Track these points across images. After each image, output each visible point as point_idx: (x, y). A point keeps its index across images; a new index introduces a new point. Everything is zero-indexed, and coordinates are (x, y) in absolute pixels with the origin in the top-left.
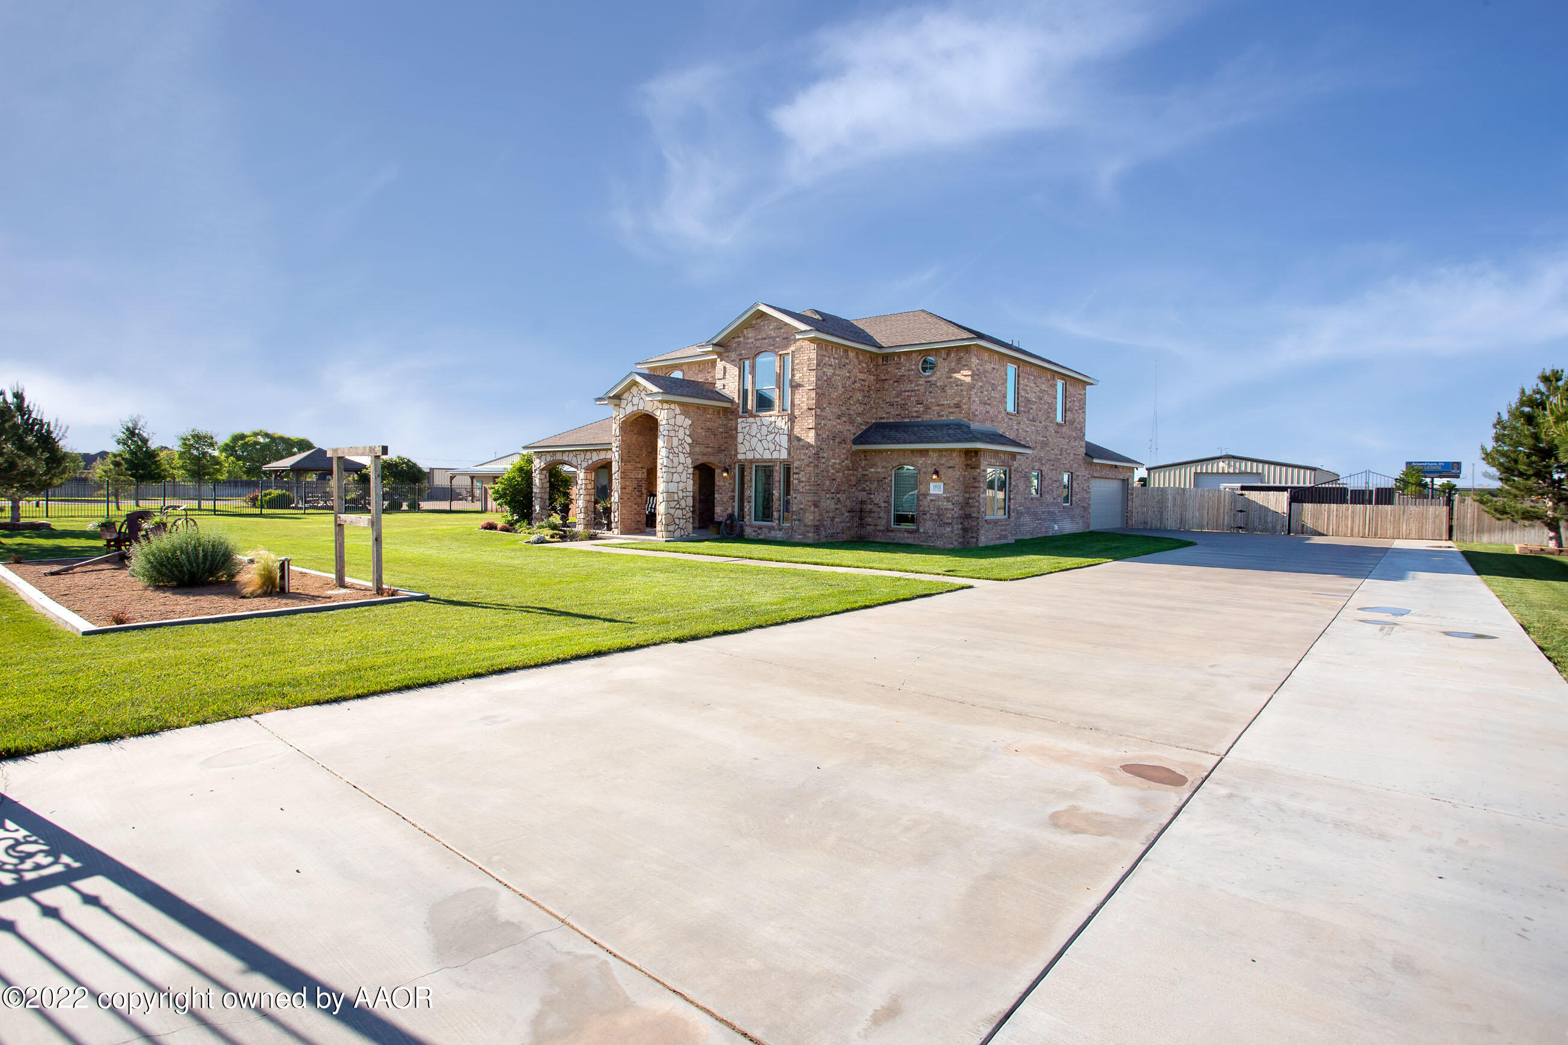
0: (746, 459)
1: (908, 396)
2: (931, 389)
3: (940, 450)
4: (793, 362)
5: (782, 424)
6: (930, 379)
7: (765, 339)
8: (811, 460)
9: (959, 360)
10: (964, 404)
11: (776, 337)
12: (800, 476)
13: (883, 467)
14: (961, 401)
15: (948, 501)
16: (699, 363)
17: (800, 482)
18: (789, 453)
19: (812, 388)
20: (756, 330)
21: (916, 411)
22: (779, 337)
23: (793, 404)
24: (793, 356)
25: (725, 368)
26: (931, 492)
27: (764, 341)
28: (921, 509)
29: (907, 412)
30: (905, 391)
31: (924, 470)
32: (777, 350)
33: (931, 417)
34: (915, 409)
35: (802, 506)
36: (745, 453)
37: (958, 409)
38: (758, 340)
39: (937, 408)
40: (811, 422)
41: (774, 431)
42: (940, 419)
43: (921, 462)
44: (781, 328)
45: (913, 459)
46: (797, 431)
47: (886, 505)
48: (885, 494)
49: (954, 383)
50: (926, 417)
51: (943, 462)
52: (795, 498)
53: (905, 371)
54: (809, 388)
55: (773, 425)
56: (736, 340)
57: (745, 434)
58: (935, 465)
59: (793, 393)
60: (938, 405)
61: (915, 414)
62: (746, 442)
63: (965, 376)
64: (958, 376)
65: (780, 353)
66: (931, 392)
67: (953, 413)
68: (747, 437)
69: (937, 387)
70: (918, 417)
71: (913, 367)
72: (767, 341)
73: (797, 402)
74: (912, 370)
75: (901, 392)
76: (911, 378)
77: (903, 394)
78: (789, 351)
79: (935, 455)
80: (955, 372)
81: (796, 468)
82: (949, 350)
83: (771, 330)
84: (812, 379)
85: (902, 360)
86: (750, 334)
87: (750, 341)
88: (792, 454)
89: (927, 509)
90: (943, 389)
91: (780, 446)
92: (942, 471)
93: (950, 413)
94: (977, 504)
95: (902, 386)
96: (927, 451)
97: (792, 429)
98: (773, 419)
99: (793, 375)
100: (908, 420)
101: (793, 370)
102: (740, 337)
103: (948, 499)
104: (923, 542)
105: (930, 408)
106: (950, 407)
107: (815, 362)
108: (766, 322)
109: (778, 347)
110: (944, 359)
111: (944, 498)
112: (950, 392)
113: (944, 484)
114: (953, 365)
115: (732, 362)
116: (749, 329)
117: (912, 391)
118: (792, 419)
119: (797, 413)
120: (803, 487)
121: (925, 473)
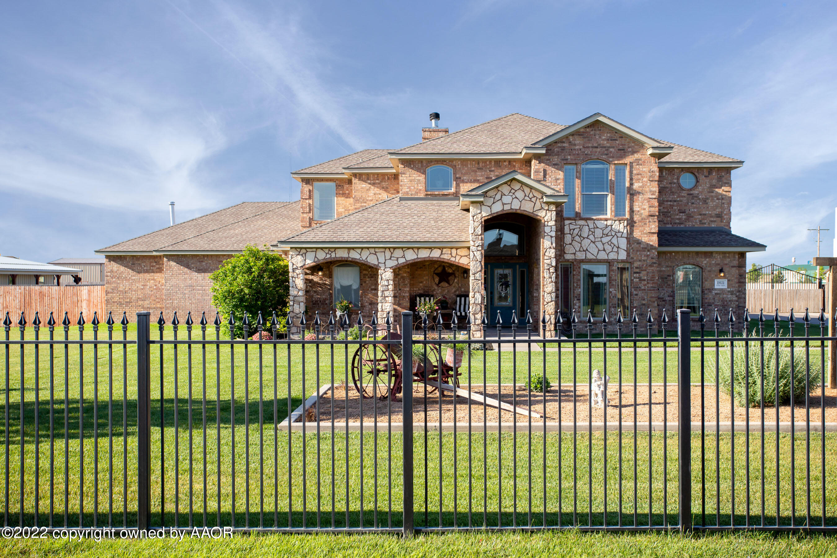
0: (575, 260)
1: (670, 205)
2: (693, 201)
3: (724, 253)
4: (631, 172)
5: (621, 227)
6: (692, 192)
7: (597, 147)
8: (654, 261)
9: (720, 178)
10: (725, 214)
11: (609, 147)
12: (641, 275)
13: (667, 267)
14: (722, 212)
15: (732, 294)
16: (478, 161)
17: (641, 280)
18: (628, 255)
19: (654, 197)
20: (585, 138)
21: (679, 219)
22: (613, 147)
23: (632, 211)
24: (631, 167)
25: (545, 171)
26: (716, 287)
27: (594, 150)
28: (706, 301)
29: (669, 219)
30: (667, 201)
31: (709, 269)
32: (611, 159)
33: (695, 223)
34: (678, 217)
35: (644, 302)
36: (575, 254)
37: (719, 219)
38: (588, 147)
39: (699, 217)
40: (654, 227)
41: (609, 232)
42: (702, 226)
43: (705, 262)
44: (616, 140)
45: (698, 259)
46: (637, 234)
47: (671, 299)
48: (670, 290)
49: (716, 197)
50: (689, 224)
51: (726, 262)
52: (636, 295)
53: (667, 183)
54: (651, 197)
55: (609, 228)
56: (559, 145)
57: (574, 235)
58: (719, 264)
59: (632, 201)
60: (701, 215)
61: (677, 221)
62: (574, 243)
63: (726, 192)
64: (720, 191)
65: (616, 162)
66: (693, 203)
67: (715, 221)
68: (577, 238)
69: (699, 199)
70: (680, 224)
71: (675, 181)
72: (599, 150)
73: (636, 208)
74: (675, 183)
75: (664, 201)
76: (673, 190)
77: (666, 203)
78: (628, 160)
79: (718, 257)
80: (717, 188)
81: (637, 268)
82: (710, 170)
83: (603, 140)
84: (654, 189)
85: (664, 174)
86: (578, 141)
87: (577, 147)
88: (632, 256)
89: (712, 301)
90: (705, 201)
91: (618, 247)
92: (726, 269)
93: (712, 221)
94: (743, 296)
95: (664, 196)
96: (711, 253)
97: (632, 232)
98: (609, 223)
99: (631, 184)
100: (670, 226)
101: (631, 179)
102: (564, 142)
103: (732, 293)
104: (709, 328)
105: (693, 217)
106: (712, 217)
107: (658, 174)
108: (598, 132)
109: (613, 157)
110: (705, 176)
111: (729, 291)
112: (711, 204)
113: (728, 281)
114: (714, 182)
115: (555, 165)
116: (576, 137)
117: (675, 201)
118: (631, 223)
119: (636, 218)
120: (645, 285)
121: (709, 271)
